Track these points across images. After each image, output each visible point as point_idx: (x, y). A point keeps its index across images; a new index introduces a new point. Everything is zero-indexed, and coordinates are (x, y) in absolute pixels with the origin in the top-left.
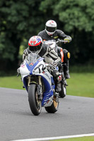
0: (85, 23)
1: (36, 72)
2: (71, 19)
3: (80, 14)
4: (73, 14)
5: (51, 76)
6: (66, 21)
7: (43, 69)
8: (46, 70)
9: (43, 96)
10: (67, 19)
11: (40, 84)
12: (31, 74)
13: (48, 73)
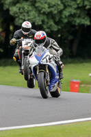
0: (35, 17)
1: (44, 62)
2: (21, 13)
3: (30, 8)
4: (23, 8)
5: (55, 64)
6: (16, 15)
7: (50, 59)
8: (52, 60)
9: (50, 82)
10: (17, 13)
11: (48, 71)
12: (39, 63)
13: (53, 62)
